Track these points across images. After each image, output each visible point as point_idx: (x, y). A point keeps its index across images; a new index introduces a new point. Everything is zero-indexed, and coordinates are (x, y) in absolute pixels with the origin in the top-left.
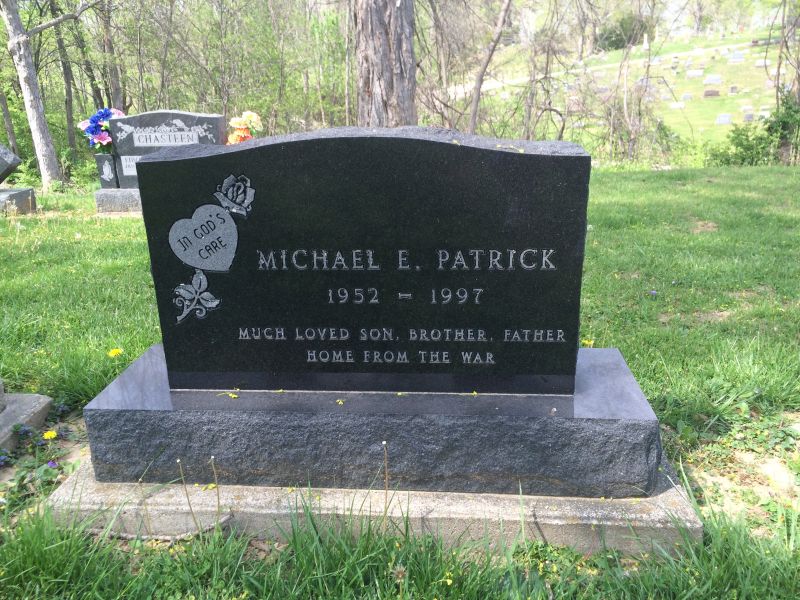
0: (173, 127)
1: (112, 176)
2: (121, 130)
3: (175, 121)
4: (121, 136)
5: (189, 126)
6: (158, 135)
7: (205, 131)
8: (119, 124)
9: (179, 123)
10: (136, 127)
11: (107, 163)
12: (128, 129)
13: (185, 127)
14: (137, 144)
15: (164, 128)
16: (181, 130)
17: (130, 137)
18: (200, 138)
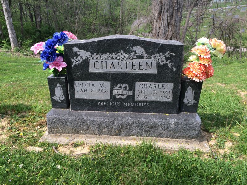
0: (133, 54)
1: (63, 98)
2: (77, 55)
3: (135, 48)
4: (76, 61)
5: (150, 54)
6: (115, 61)
7: (167, 59)
8: (75, 49)
9: (139, 50)
10: (92, 53)
11: (59, 85)
12: (84, 54)
13: (145, 55)
14: (92, 69)
15: (122, 54)
16: (140, 57)
17: (85, 63)
18: (159, 67)
